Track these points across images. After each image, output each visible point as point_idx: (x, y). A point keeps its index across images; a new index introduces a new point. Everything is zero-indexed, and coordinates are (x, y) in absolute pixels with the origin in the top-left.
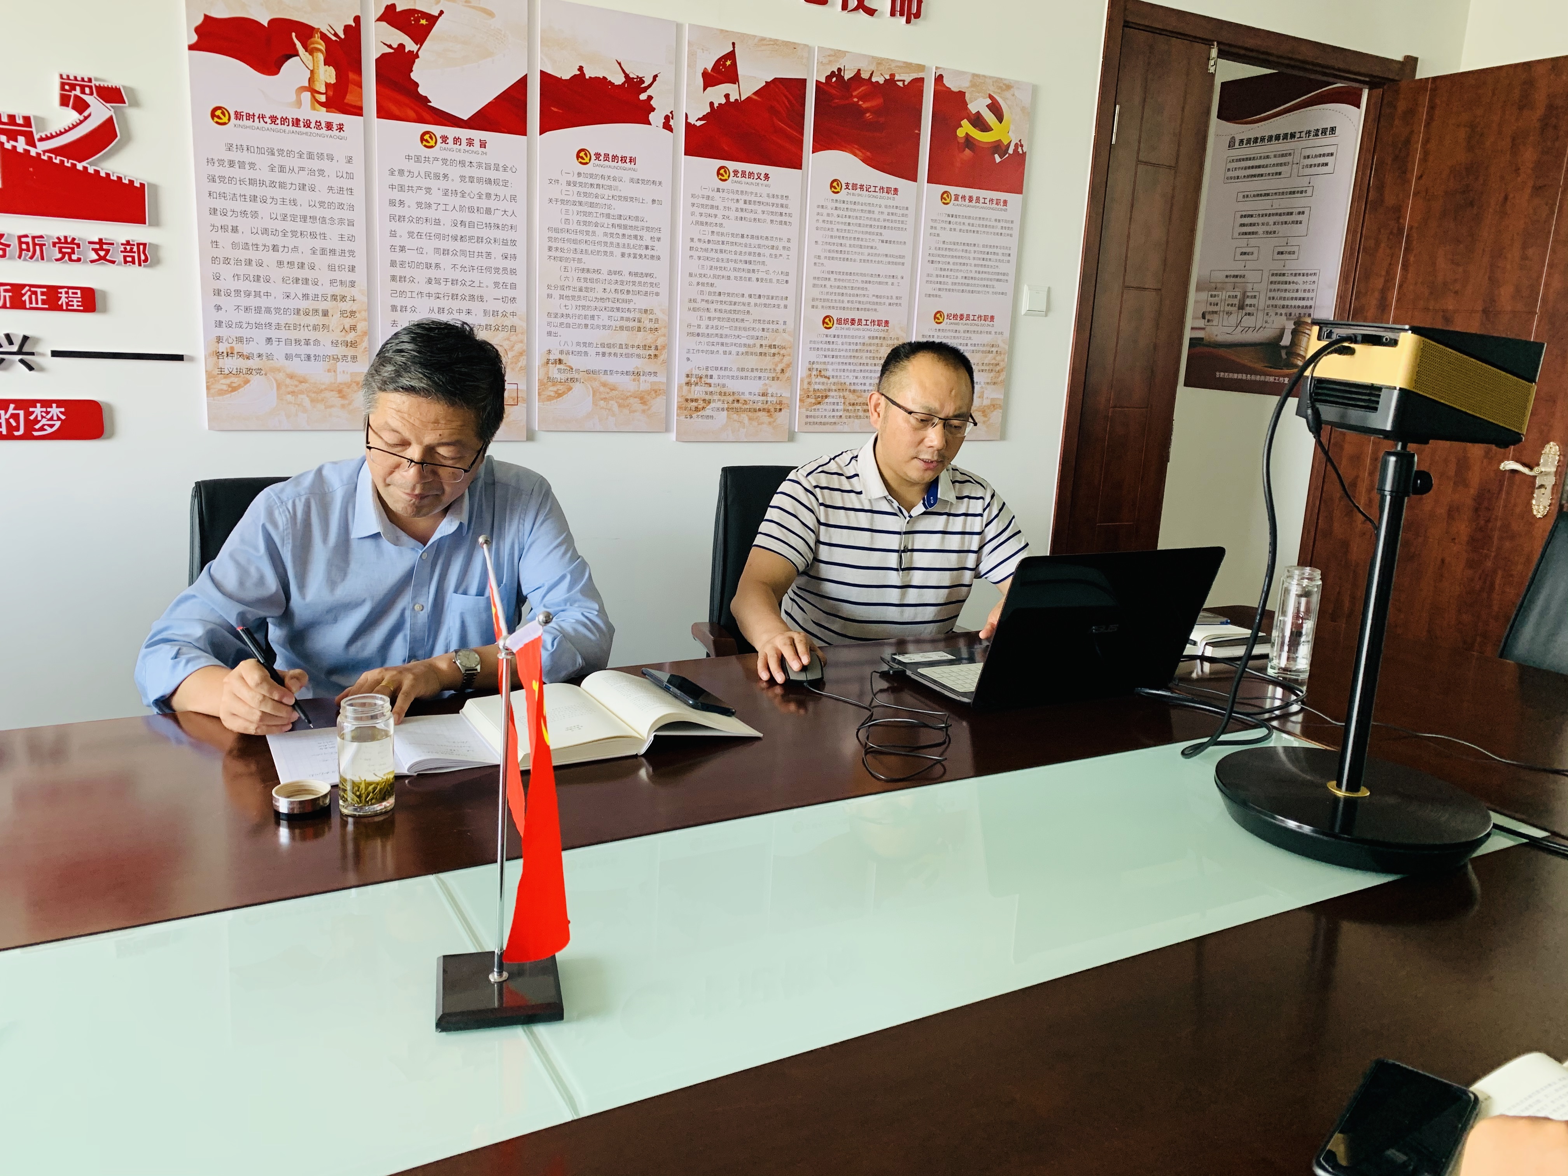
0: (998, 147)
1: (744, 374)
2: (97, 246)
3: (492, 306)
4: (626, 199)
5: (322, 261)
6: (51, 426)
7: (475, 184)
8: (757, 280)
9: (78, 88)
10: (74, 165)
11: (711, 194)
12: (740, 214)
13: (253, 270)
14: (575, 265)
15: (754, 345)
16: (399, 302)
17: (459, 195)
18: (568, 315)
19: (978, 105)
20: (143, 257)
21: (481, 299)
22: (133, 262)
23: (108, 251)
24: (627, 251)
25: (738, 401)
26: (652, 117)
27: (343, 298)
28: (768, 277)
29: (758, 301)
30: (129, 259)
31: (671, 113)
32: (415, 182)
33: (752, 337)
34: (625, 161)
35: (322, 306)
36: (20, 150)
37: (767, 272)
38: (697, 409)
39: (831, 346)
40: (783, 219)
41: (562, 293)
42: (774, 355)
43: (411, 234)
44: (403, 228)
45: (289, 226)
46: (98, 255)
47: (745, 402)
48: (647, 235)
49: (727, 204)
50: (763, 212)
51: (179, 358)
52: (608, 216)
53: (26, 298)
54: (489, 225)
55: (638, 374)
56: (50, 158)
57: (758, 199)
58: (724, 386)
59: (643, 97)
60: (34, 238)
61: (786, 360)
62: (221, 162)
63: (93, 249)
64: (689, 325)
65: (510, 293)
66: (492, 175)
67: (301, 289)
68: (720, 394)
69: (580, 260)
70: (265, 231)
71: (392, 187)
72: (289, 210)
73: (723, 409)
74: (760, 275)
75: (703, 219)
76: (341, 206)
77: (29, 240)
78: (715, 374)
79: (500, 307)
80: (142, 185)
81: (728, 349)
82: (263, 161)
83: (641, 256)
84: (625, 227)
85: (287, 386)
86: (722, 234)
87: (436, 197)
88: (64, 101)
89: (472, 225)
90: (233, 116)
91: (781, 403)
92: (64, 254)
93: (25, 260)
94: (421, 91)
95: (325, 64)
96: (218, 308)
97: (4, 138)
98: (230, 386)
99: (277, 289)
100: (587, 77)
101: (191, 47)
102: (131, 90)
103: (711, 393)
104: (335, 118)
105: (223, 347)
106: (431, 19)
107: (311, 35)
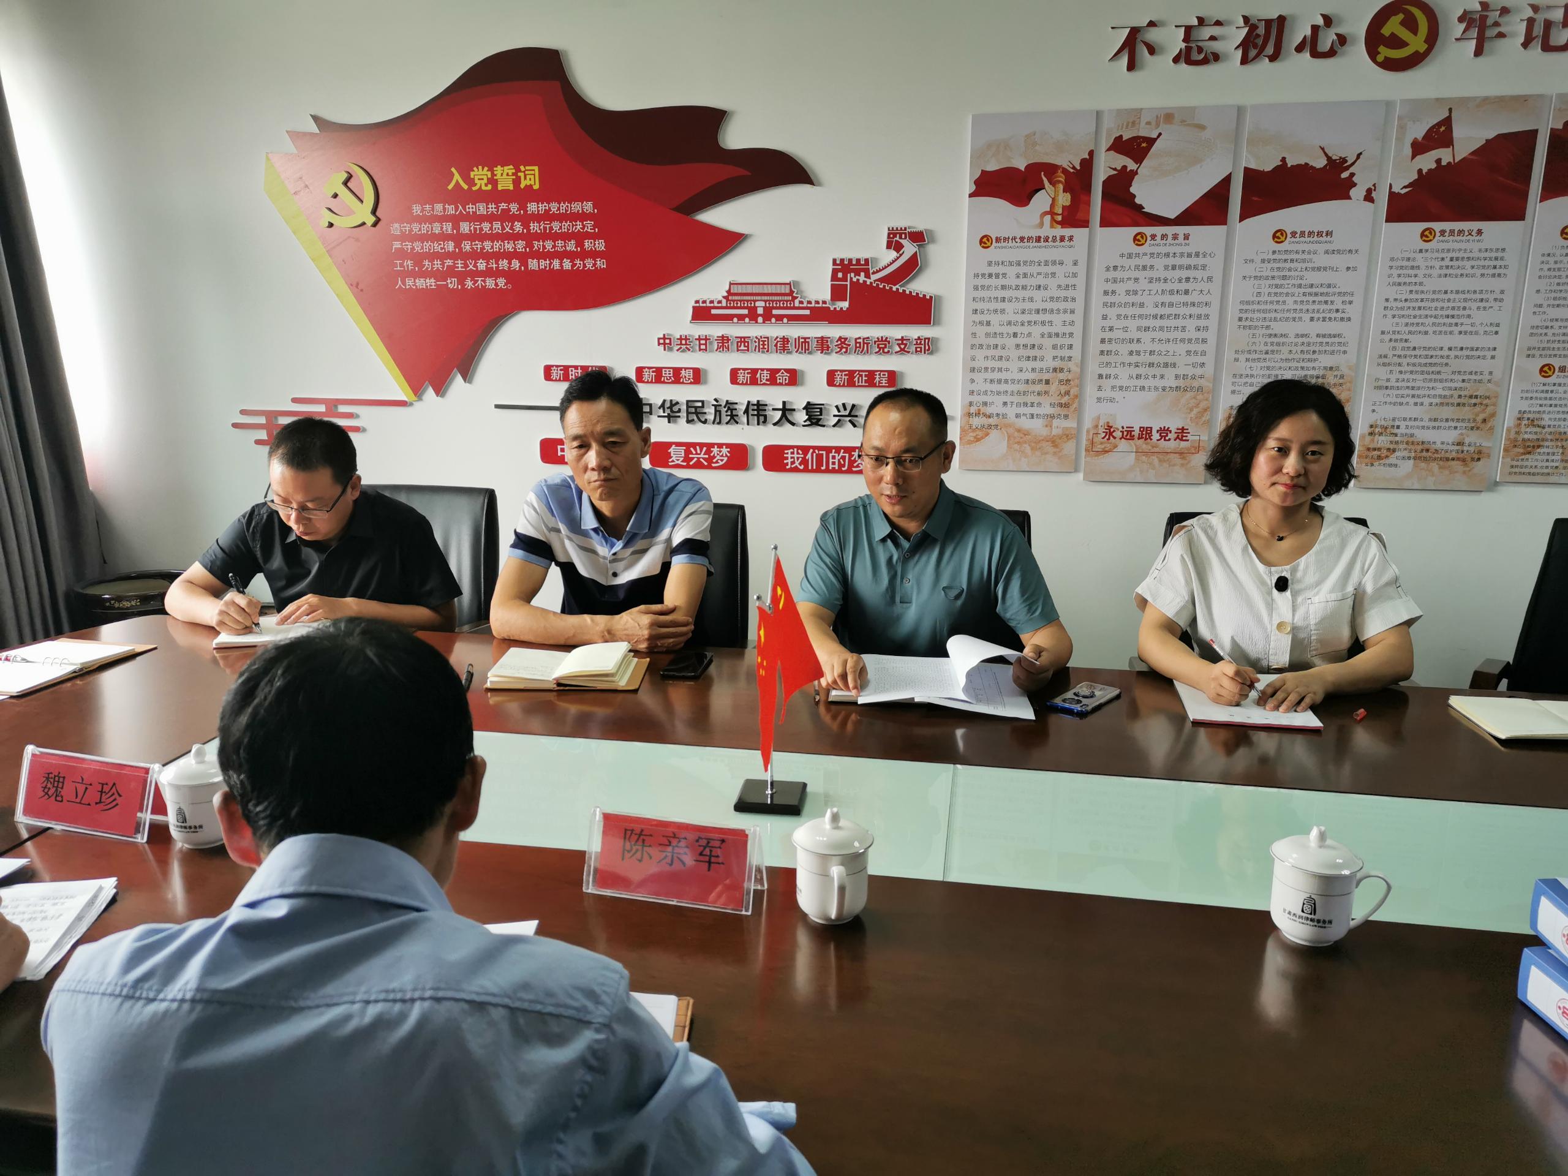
1: (1436, 424)
2: (900, 342)
3: (1181, 371)
4: (1319, 269)
5: (1048, 343)
7: (1177, 271)
8: (1460, 333)
9: (898, 235)
10: (891, 288)
11: (1412, 255)
12: (1445, 271)
13: (998, 352)
14: (1264, 331)
15: (1452, 396)
16: (1104, 371)
17: (1162, 281)
18: (1252, 376)
20: (927, 348)
21: (1174, 365)
22: (921, 351)
23: (906, 345)
24: (1316, 315)
25: (1427, 450)
26: (1353, 192)
27: (1061, 370)
28: (1473, 329)
29: (1459, 353)
30: (919, 349)
31: (1374, 185)
32: (1125, 275)
33: (1450, 389)
34: (1321, 236)
35: (1046, 376)
36: (861, 281)
37: (1472, 325)
38: (1379, 458)
39: (1549, 395)
40: (1497, 271)
41: (1248, 356)
42: (1475, 405)
43: (1119, 316)
44: (1112, 312)
45: (1026, 318)
46: (900, 347)
47: (1437, 451)
48: (1338, 300)
49: (1430, 264)
50: (1473, 267)
52: (1300, 286)
53: (856, 379)
54: (1185, 304)
56: (878, 285)
57: (1466, 255)
58: (1412, 435)
59: (1345, 175)
60: (864, 339)
61: (1490, 410)
62: (983, 275)
63: (898, 344)
64: (1377, 380)
65: (1200, 359)
66: (1193, 261)
67: (1031, 364)
68: (1407, 443)
69: (1268, 327)
70: (1009, 323)
71: (1107, 280)
72: (1027, 305)
73: (1409, 458)
74: (1463, 328)
75: (1402, 280)
76: (1066, 299)
77: (861, 341)
78: (1403, 424)
79: (1190, 371)
80: (931, 297)
81: (1419, 400)
82: (1012, 271)
83: (1330, 319)
84: (1316, 294)
85: (1015, 438)
86: (1422, 292)
87: (1143, 284)
88: (889, 247)
89: (1171, 305)
90: (994, 241)
91: (1480, 452)
92: (880, 348)
93: (858, 354)
94: (1138, 201)
95: (1064, 192)
96: (973, 381)
97: (853, 275)
98: (975, 437)
99: (1014, 365)
100: (1289, 166)
101: (971, 196)
102: (930, 232)
103: (1397, 443)
104: (1068, 232)
105: (973, 410)
106: (1151, 142)
107: (1056, 172)
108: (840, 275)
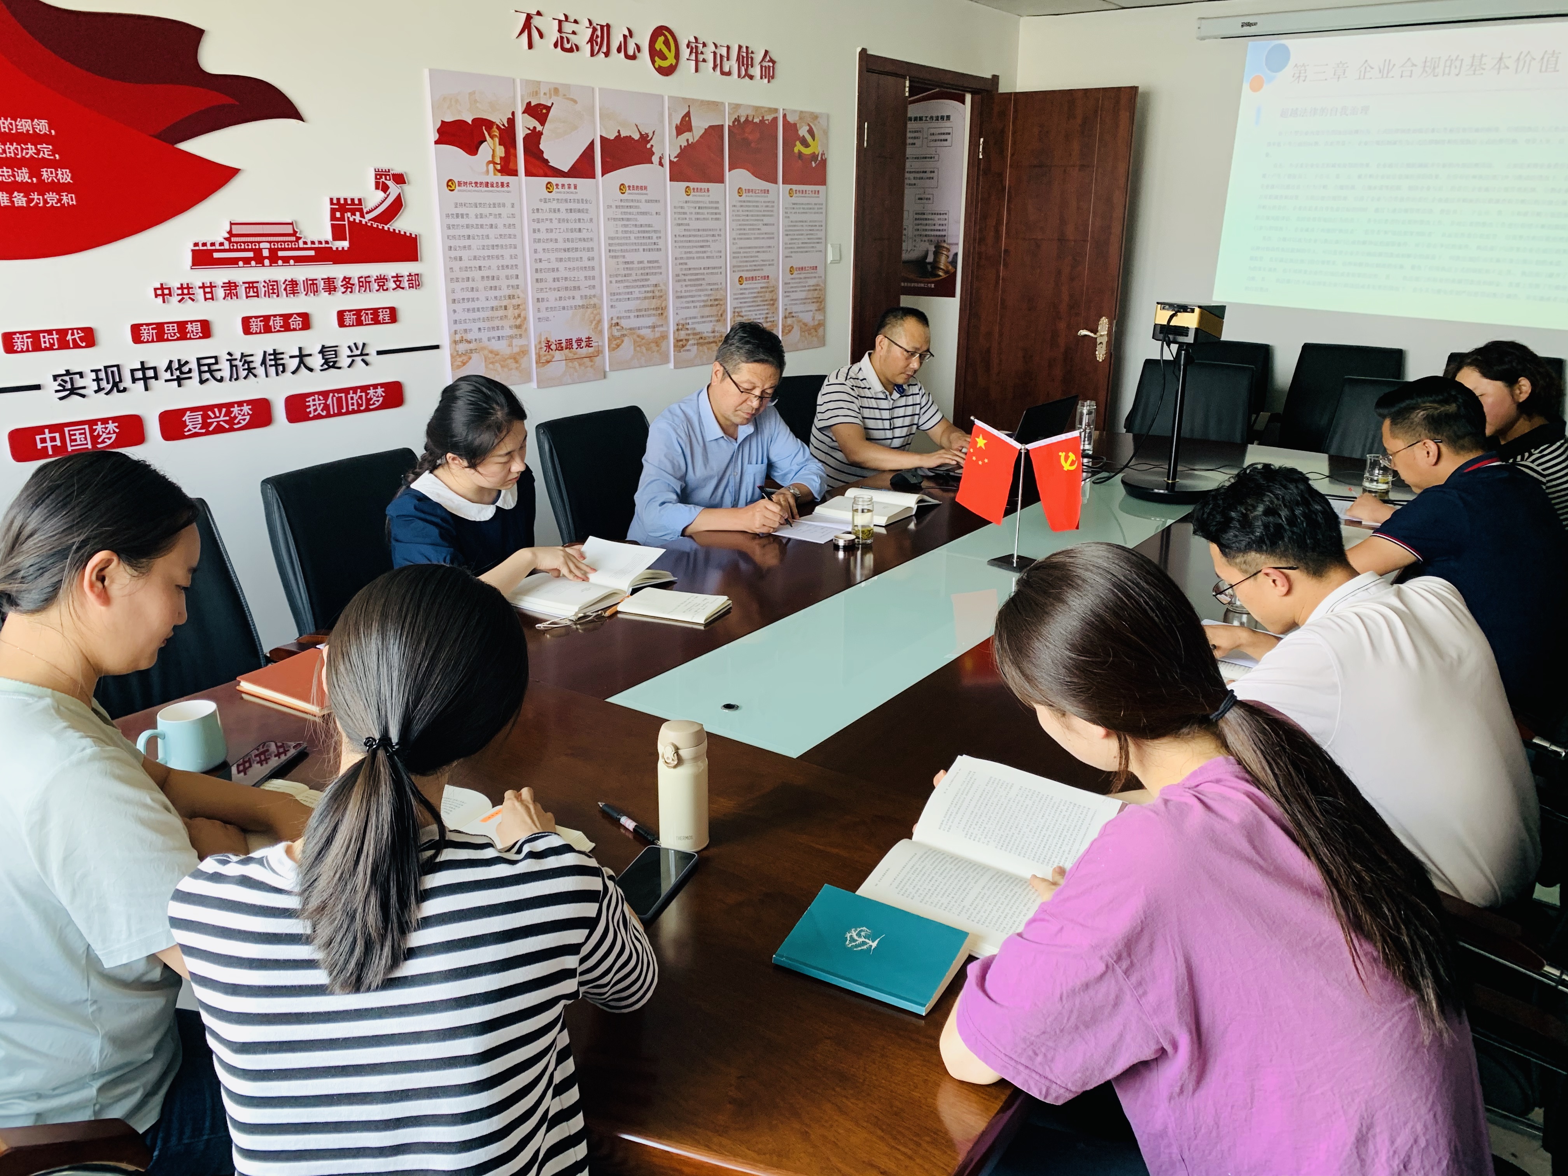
0: (814, 157)
1: (704, 320)
2: (396, 279)
3: (584, 292)
4: (643, 213)
5: (503, 273)
7: (573, 214)
8: (706, 257)
9: (383, 177)
10: (383, 227)
11: (683, 205)
12: (697, 216)
13: (470, 284)
14: (621, 260)
15: (708, 300)
16: (540, 296)
17: (566, 221)
18: (620, 293)
19: (803, 131)
20: (417, 283)
21: (579, 288)
22: (413, 287)
23: (400, 281)
24: (645, 247)
25: (701, 338)
26: (654, 158)
27: (513, 297)
28: (711, 255)
29: (708, 271)
30: (410, 285)
31: (662, 155)
32: (545, 216)
33: (706, 295)
34: (642, 189)
35: (504, 303)
36: (357, 221)
37: (711, 252)
38: (684, 346)
39: (743, 296)
40: (717, 216)
41: (616, 279)
43: (544, 250)
44: (540, 246)
45: (486, 253)
46: (396, 284)
47: (705, 338)
48: (654, 235)
49: (690, 210)
50: (707, 213)
51: (437, 347)
52: (636, 225)
53: (363, 317)
54: (580, 240)
55: (654, 327)
56: (372, 224)
57: (705, 205)
58: (694, 329)
60: (365, 278)
61: (723, 308)
62: (452, 215)
63: (394, 281)
64: (676, 292)
65: (592, 283)
66: (580, 206)
67: (493, 293)
68: (693, 334)
70: (475, 258)
71: (534, 221)
72: (486, 242)
73: (695, 344)
74: (708, 254)
75: (679, 221)
76: (510, 236)
77: (363, 279)
78: (690, 321)
79: (588, 292)
80: (416, 236)
81: (695, 305)
82: (472, 211)
83: (652, 249)
84: (644, 232)
85: (488, 359)
86: (689, 230)
87: (555, 224)
88: (377, 188)
89: (572, 240)
92: (379, 286)
93: (362, 293)
94: (545, 156)
95: (499, 145)
96: (455, 311)
97: (349, 214)
98: (461, 363)
99: (482, 295)
100: (622, 137)
101: (436, 142)
102: (408, 175)
103: (689, 335)
104: (506, 179)
105: (458, 338)
106: (549, 109)
107: (492, 127)
108: (338, 215)
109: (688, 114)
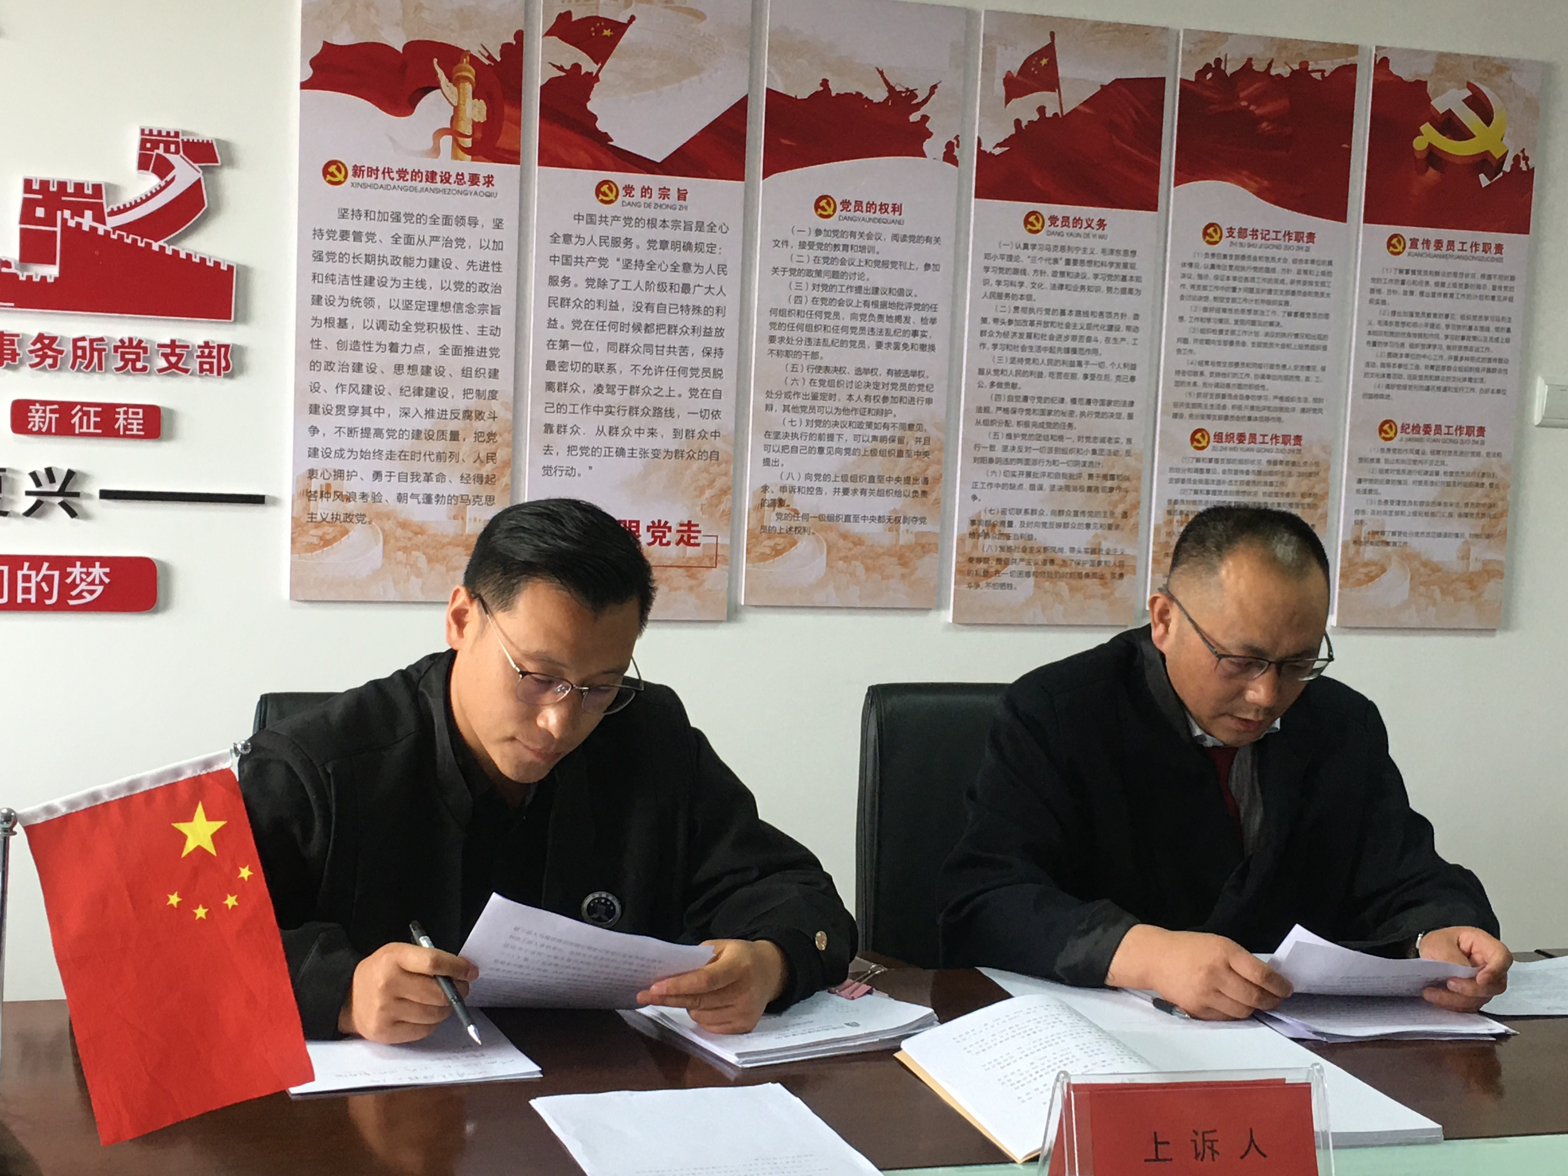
1: (1062, 520)
2: (169, 351)
3: (685, 422)
4: (885, 264)
5: (455, 363)
6: (92, 592)
7: (669, 252)
8: (1086, 376)
9: (162, 145)
10: (149, 245)
11: (1014, 252)
12: (1059, 280)
13: (363, 378)
14: (810, 361)
15: (1080, 475)
16: (555, 419)
17: (646, 267)
18: (794, 435)
20: (223, 364)
21: (670, 413)
22: (211, 370)
23: (180, 357)
24: (884, 339)
25: (1052, 562)
26: (927, 145)
27: (480, 415)
28: (1102, 372)
29: (1087, 408)
30: (206, 366)
31: (957, 138)
32: (585, 251)
33: (1076, 463)
34: (886, 211)
35: (452, 425)
36: (86, 228)
37: (1101, 365)
38: (986, 574)
39: (1204, 476)
40: (1127, 285)
41: (787, 402)
42: (1111, 489)
43: (576, 323)
44: (565, 315)
45: (414, 316)
46: (168, 361)
47: (1064, 563)
48: (916, 316)
49: (1039, 266)
50: (1096, 276)
51: (258, 500)
52: (859, 289)
53: (76, 420)
54: (685, 309)
55: (897, 520)
56: (121, 237)
57: (1086, 257)
58: (1030, 537)
59: (915, 117)
60: (92, 341)
61: (1130, 498)
62: (331, 233)
63: (164, 355)
64: (977, 446)
65: (710, 404)
66: (694, 237)
67: (423, 403)
68: (1024, 550)
69: (815, 355)
70: (382, 325)
71: (554, 259)
72: (415, 294)
73: (1028, 574)
74: (1089, 370)
75: (1003, 289)
76: (483, 287)
77: (86, 344)
78: (1016, 519)
79: (697, 424)
80: (230, 268)
81: (1037, 482)
82: (385, 230)
83: (905, 346)
84: (884, 305)
85: (397, 539)
86: (1032, 310)
87: (615, 270)
88: (143, 164)
89: (661, 308)
90: (350, 173)
91: (1122, 565)
92: (126, 361)
93: (79, 370)
94: (601, 126)
95: (474, 98)
96: (314, 430)
97: (67, 214)
98: (321, 538)
99: (392, 404)
100: (833, 94)
101: (304, 86)
102: (226, 145)
103: (1009, 549)
104: (484, 168)
105: (316, 485)
106: (620, 28)
107: (458, 61)
108: (40, 212)
109: (1049, 51)
